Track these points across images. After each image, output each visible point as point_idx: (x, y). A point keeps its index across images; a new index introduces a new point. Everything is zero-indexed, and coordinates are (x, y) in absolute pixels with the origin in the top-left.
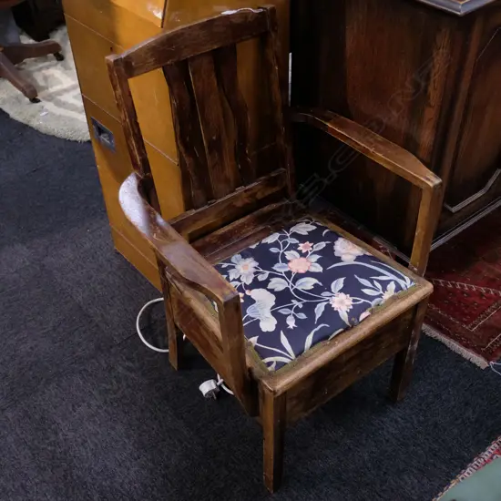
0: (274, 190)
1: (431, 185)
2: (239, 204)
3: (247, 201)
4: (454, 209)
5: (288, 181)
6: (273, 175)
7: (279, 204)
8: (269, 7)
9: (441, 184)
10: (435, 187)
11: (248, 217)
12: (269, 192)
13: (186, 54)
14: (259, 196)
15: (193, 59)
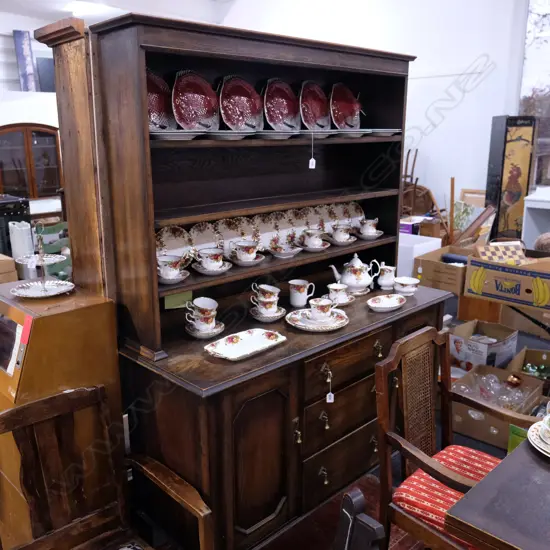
0: (108, 519)
1: (202, 515)
2: (75, 533)
3: (82, 530)
4: (248, 531)
5: (119, 512)
6: (107, 507)
7: (113, 532)
8: (99, 386)
9: (211, 514)
10: (206, 516)
11: (86, 543)
12: (102, 522)
13: (32, 420)
14: (94, 525)
15: (36, 424)
